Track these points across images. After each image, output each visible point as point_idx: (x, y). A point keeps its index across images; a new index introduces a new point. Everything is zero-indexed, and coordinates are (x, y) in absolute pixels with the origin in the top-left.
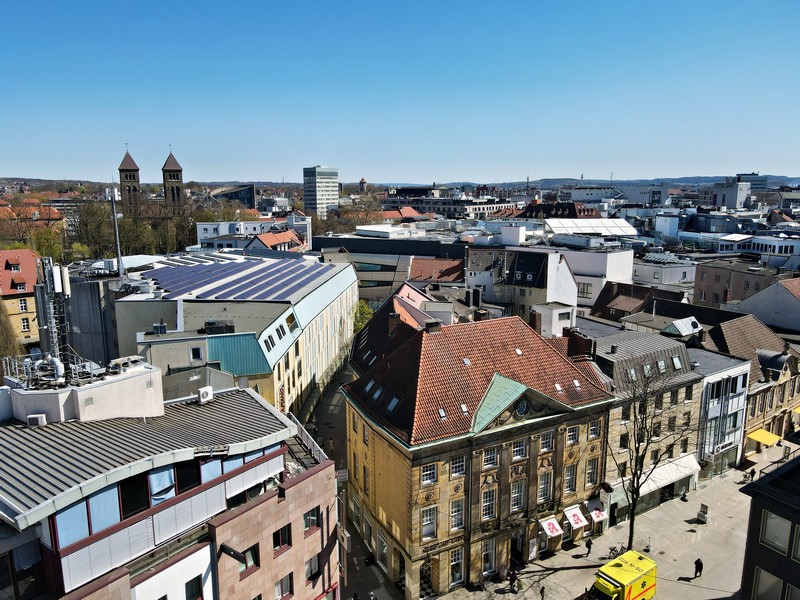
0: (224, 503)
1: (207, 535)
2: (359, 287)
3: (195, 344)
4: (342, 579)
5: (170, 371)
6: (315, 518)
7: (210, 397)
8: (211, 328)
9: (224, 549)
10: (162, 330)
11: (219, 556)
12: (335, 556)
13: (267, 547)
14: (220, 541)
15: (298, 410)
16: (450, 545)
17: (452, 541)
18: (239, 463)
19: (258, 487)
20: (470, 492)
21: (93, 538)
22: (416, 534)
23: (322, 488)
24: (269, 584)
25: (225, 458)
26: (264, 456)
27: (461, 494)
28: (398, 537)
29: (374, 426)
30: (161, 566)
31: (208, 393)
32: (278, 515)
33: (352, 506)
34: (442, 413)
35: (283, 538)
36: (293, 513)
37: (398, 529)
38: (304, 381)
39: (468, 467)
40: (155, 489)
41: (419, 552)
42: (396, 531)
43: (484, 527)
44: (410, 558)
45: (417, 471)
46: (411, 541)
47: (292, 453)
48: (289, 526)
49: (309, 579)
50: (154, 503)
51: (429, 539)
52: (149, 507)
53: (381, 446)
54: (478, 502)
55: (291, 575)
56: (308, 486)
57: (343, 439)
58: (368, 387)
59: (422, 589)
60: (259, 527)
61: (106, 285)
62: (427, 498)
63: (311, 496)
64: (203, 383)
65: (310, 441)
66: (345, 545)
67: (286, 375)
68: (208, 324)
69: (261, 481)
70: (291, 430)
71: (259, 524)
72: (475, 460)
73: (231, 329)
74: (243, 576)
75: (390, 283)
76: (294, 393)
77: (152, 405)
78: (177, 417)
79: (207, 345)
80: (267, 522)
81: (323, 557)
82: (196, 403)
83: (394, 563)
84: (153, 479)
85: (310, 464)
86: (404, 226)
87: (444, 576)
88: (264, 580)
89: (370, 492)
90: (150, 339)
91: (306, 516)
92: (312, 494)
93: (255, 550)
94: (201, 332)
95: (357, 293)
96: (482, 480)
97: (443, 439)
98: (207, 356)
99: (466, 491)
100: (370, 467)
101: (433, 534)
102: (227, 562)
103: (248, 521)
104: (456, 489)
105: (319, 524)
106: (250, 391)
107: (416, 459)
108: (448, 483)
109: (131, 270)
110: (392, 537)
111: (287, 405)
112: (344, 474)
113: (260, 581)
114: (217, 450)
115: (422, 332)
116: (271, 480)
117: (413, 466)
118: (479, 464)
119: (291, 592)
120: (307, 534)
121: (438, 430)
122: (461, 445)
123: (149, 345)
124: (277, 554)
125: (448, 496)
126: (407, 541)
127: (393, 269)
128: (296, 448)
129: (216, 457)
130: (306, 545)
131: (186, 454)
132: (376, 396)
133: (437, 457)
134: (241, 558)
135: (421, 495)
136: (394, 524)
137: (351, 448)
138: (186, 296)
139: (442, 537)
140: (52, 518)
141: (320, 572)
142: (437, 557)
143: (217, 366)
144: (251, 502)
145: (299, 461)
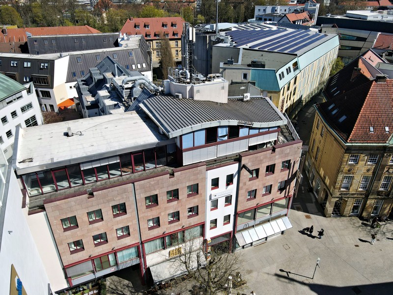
0: (248, 147)
1: (238, 159)
2: (339, 49)
3: (245, 71)
4: (294, 194)
5: (232, 83)
6: (287, 165)
7: (248, 99)
8: (254, 64)
9: (244, 166)
10: (231, 63)
11: (242, 169)
12: (293, 183)
13: (263, 171)
14: (243, 162)
15: (289, 112)
16: (356, 196)
17: (358, 194)
18: (257, 132)
19: (263, 144)
20: (377, 174)
21: (194, 148)
22: (338, 185)
23: (294, 152)
24: (261, 186)
25: (251, 128)
26: (269, 131)
27: (370, 174)
28: (328, 184)
29: (329, 128)
30: (218, 166)
31: (248, 96)
32: (270, 159)
33: (307, 164)
34: (372, 129)
35: (271, 169)
36: (278, 160)
37: (329, 181)
38: (296, 98)
39: (379, 161)
40: (220, 135)
41: (337, 194)
42: (327, 181)
43: (379, 193)
44: (332, 195)
45: (347, 156)
46: (334, 188)
47: (282, 133)
48: (275, 165)
49: (279, 189)
50: (218, 140)
51: (344, 190)
52: (216, 141)
53: (330, 139)
54: (380, 180)
55: (271, 185)
56: (287, 149)
57: (310, 131)
58: (330, 107)
59: (334, 210)
60: (261, 162)
61: (210, 37)
62: (349, 171)
63: (287, 155)
64: (246, 91)
65: (292, 128)
66: (299, 180)
67: (287, 93)
68: (253, 62)
69: (265, 142)
70: (284, 121)
71: (261, 160)
72: (384, 159)
73: (263, 66)
74: (251, 179)
75: (360, 49)
76: (289, 103)
77: (223, 98)
78: (232, 105)
79: (251, 73)
80: (265, 160)
81: (287, 183)
82: (242, 100)
83: (322, 195)
84: (219, 130)
85: (290, 139)
86: (379, 12)
87: (348, 208)
88: (259, 184)
89: (318, 160)
90: (226, 66)
91: (283, 162)
92: (288, 154)
93: (257, 171)
94: (249, 66)
95: (337, 53)
96: (386, 169)
97: (368, 143)
98: (250, 78)
99: (374, 173)
100: (321, 148)
101: (347, 188)
102: (244, 172)
103: (257, 157)
104: (368, 170)
105: (289, 167)
106: (268, 99)
107: (348, 150)
108: (364, 167)
109: (221, 30)
110: (324, 183)
111: (285, 109)
112: (307, 148)
113: (257, 183)
114: (248, 123)
115: (372, 81)
116: (270, 142)
117: (345, 153)
118: (387, 161)
119: (270, 192)
120: (282, 170)
121: (367, 137)
122: (378, 148)
123: (225, 69)
124: (266, 175)
125: (362, 173)
126: (332, 187)
127: (364, 40)
128: (285, 131)
129: (247, 127)
130: (281, 175)
131: (234, 123)
132: (334, 112)
133: (361, 152)
134: (251, 172)
135: (346, 168)
136: (327, 178)
137: (313, 136)
138: (244, 46)
139: (352, 191)
140: (181, 136)
141: (285, 188)
142: (347, 199)
143: (254, 84)
144: (259, 150)
145: (285, 137)
